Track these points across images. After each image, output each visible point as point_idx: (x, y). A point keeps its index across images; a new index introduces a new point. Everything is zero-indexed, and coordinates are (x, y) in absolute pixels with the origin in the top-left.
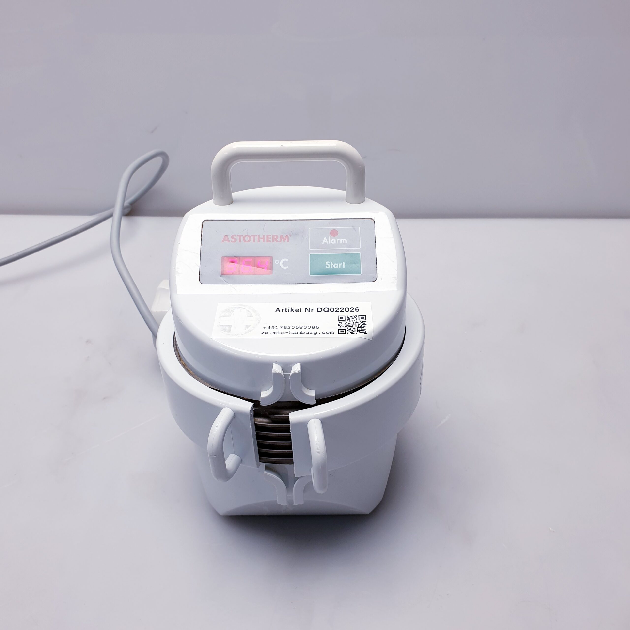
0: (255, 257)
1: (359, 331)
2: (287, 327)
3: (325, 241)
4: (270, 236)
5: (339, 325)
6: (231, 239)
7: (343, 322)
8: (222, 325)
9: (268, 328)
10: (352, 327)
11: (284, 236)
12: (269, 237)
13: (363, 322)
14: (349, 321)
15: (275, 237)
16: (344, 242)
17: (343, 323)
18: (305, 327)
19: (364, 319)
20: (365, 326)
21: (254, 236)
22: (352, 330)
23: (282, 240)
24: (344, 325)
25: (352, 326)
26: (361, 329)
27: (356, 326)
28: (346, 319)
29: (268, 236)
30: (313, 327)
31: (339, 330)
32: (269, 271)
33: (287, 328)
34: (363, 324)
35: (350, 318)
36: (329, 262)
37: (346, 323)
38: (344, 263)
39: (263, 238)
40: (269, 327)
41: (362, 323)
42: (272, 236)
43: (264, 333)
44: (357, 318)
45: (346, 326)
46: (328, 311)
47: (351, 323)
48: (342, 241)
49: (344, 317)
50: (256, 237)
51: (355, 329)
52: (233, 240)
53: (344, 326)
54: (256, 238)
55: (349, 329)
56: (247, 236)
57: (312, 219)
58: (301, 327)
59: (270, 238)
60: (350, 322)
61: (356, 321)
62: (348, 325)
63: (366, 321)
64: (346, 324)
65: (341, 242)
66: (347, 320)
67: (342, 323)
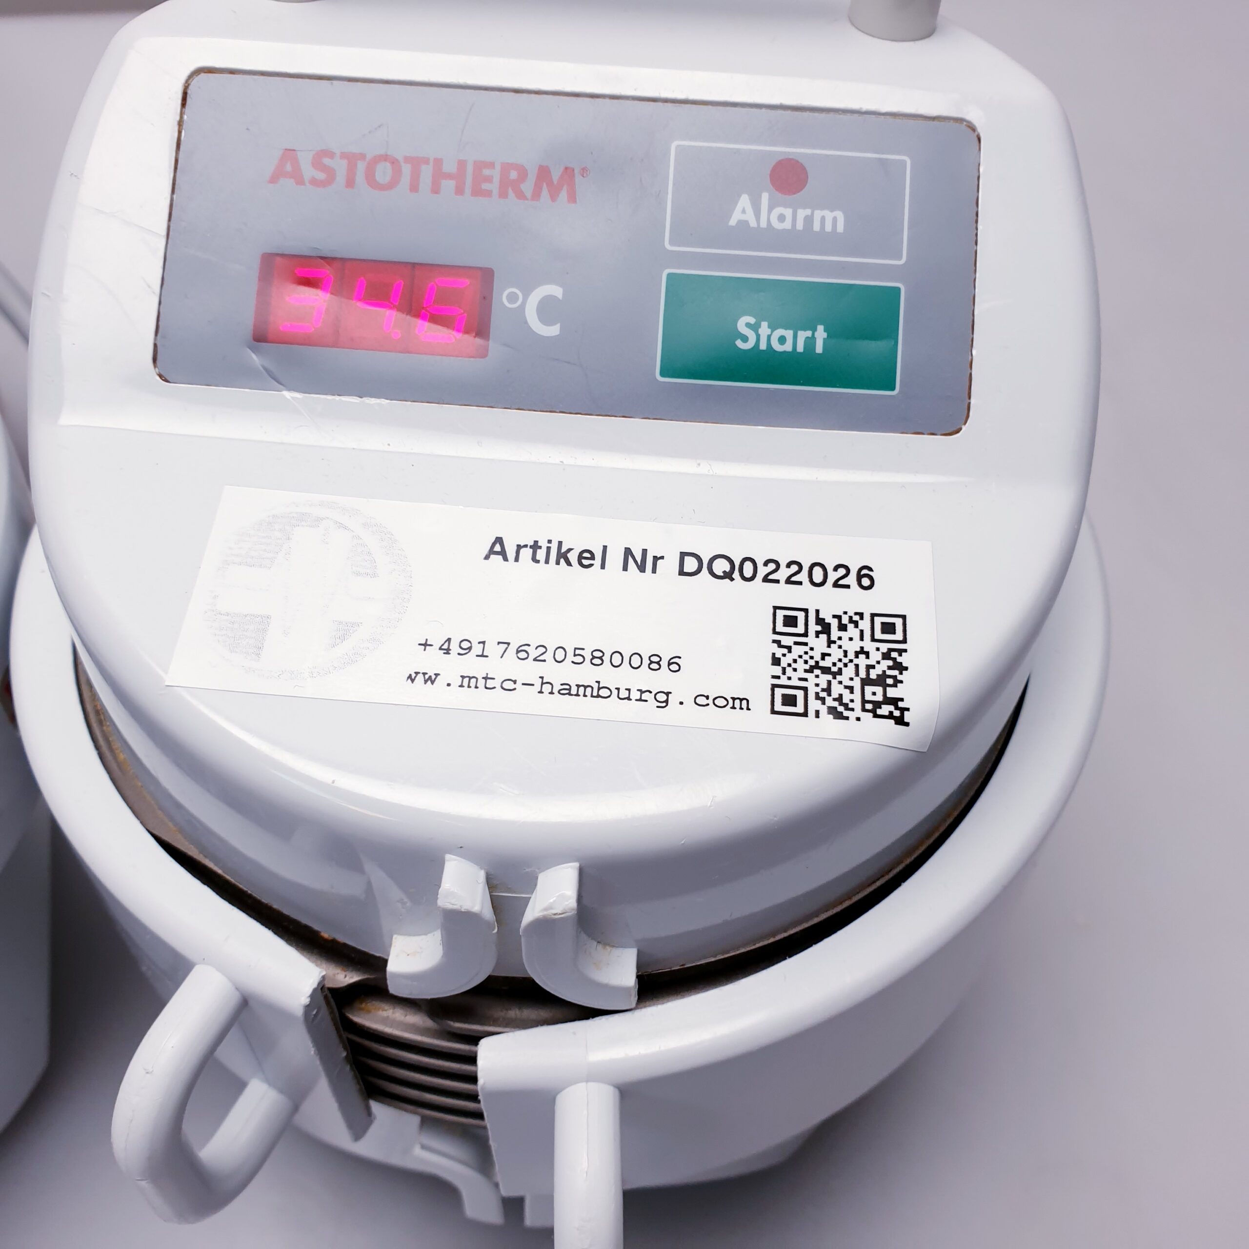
0: (414, 265)
1: (869, 706)
2: (534, 654)
3: (744, 211)
4: (492, 165)
5: (776, 661)
6: (309, 171)
7: (796, 643)
8: (228, 614)
9: (440, 649)
10: (839, 678)
11: (556, 175)
12: (486, 172)
13: (894, 655)
14: (823, 637)
15: (513, 175)
16: (828, 228)
17: (798, 650)
18: (618, 658)
19: (899, 636)
20: (899, 677)
21: (416, 162)
22: (840, 699)
23: (545, 192)
24: (799, 660)
25: (840, 672)
26: (879, 698)
27: (857, 674)
28: (813, 627)
29: (479, 166)
30: (655, 663)
31: (774, 686)
32: (468, 340)
33: (532, 657)
34: (890, 663)
35: (829, 624)
36: (752, 320)
37: (811, 653)
38: (820, 328)
39: (459, 176)
40: (449, 640)
41: (886, 656)
42: (498, 167)
43: (420, 678)
44: (861, 626)
45: (810, 670)
46: (728, 576)
47: (836, 653)
48: (823, 219)
49: (801, 616)
50: (424, 168)
51: (851, 689)
52: (321, 176)
53: (801, 666)
54: (427, 173)
55: (825, 686)
56: (385, 158)
57: (692, 97)
58: (598, 658)
59: (489, 179)
60: (829, 646)
61: (856, 645)
62: (817, 666)
63: (905, 651)
64: (812, 658)
65: (817, 227)
66: (817, 634)
67: (789, 649)
